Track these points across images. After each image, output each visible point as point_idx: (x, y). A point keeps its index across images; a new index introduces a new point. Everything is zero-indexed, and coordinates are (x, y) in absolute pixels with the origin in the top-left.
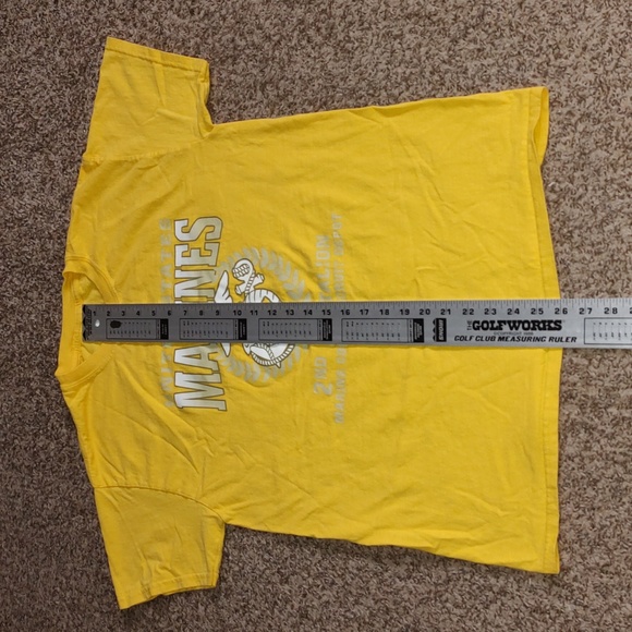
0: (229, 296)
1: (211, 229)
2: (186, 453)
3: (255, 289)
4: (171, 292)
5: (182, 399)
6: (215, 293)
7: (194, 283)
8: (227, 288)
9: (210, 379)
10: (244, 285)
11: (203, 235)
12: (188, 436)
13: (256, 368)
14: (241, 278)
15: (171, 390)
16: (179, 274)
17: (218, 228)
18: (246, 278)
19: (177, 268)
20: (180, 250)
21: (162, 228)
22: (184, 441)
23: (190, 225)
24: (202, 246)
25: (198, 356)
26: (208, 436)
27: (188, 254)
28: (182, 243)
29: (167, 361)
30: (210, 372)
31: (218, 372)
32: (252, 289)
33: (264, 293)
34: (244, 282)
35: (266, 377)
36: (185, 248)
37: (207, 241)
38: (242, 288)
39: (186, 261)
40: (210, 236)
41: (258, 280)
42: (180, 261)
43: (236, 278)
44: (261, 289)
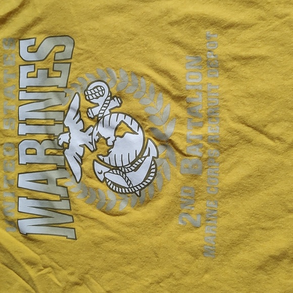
0: (80, 119)
1: (62, 48)
2: (29, 281)
3: (111, 113)
4: (15, 114)
5: (27, 226)
6: (65, 116)
7: (41, 106)
8: (78, 112)
9: (58, 205)
10: (98, 108)
11: (52, 55)
12: (32, 263)
13: (111, 196)
14: (95, 101)
15: (14, 216)
16: (23, 95)
17: (69, 48)
18: (101, 101)
19: (21, 90)
20: (24, 70)
21: (6, 48)
22: (27, 267)
23: (38, 44)
24: (50, 65)
25: (46, 181)
26: (54, 264)
27: (34, 74)
28: (28, 63)
29: (11, 186)
30: (58, 198)
31: (67, 198)
32: (107, 112)
33: (121, 117)
34: (98, 105)
35: (123, 206)
36: (31, 68)
37: (56, 61)
38: (96, 111)
39: (33, 82)
40: (59, 56)
41: (114, 103)
42: (24, 82)
43: (89, 100)
44: (118, 113)
